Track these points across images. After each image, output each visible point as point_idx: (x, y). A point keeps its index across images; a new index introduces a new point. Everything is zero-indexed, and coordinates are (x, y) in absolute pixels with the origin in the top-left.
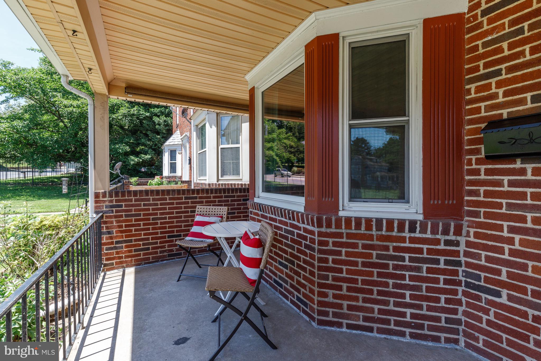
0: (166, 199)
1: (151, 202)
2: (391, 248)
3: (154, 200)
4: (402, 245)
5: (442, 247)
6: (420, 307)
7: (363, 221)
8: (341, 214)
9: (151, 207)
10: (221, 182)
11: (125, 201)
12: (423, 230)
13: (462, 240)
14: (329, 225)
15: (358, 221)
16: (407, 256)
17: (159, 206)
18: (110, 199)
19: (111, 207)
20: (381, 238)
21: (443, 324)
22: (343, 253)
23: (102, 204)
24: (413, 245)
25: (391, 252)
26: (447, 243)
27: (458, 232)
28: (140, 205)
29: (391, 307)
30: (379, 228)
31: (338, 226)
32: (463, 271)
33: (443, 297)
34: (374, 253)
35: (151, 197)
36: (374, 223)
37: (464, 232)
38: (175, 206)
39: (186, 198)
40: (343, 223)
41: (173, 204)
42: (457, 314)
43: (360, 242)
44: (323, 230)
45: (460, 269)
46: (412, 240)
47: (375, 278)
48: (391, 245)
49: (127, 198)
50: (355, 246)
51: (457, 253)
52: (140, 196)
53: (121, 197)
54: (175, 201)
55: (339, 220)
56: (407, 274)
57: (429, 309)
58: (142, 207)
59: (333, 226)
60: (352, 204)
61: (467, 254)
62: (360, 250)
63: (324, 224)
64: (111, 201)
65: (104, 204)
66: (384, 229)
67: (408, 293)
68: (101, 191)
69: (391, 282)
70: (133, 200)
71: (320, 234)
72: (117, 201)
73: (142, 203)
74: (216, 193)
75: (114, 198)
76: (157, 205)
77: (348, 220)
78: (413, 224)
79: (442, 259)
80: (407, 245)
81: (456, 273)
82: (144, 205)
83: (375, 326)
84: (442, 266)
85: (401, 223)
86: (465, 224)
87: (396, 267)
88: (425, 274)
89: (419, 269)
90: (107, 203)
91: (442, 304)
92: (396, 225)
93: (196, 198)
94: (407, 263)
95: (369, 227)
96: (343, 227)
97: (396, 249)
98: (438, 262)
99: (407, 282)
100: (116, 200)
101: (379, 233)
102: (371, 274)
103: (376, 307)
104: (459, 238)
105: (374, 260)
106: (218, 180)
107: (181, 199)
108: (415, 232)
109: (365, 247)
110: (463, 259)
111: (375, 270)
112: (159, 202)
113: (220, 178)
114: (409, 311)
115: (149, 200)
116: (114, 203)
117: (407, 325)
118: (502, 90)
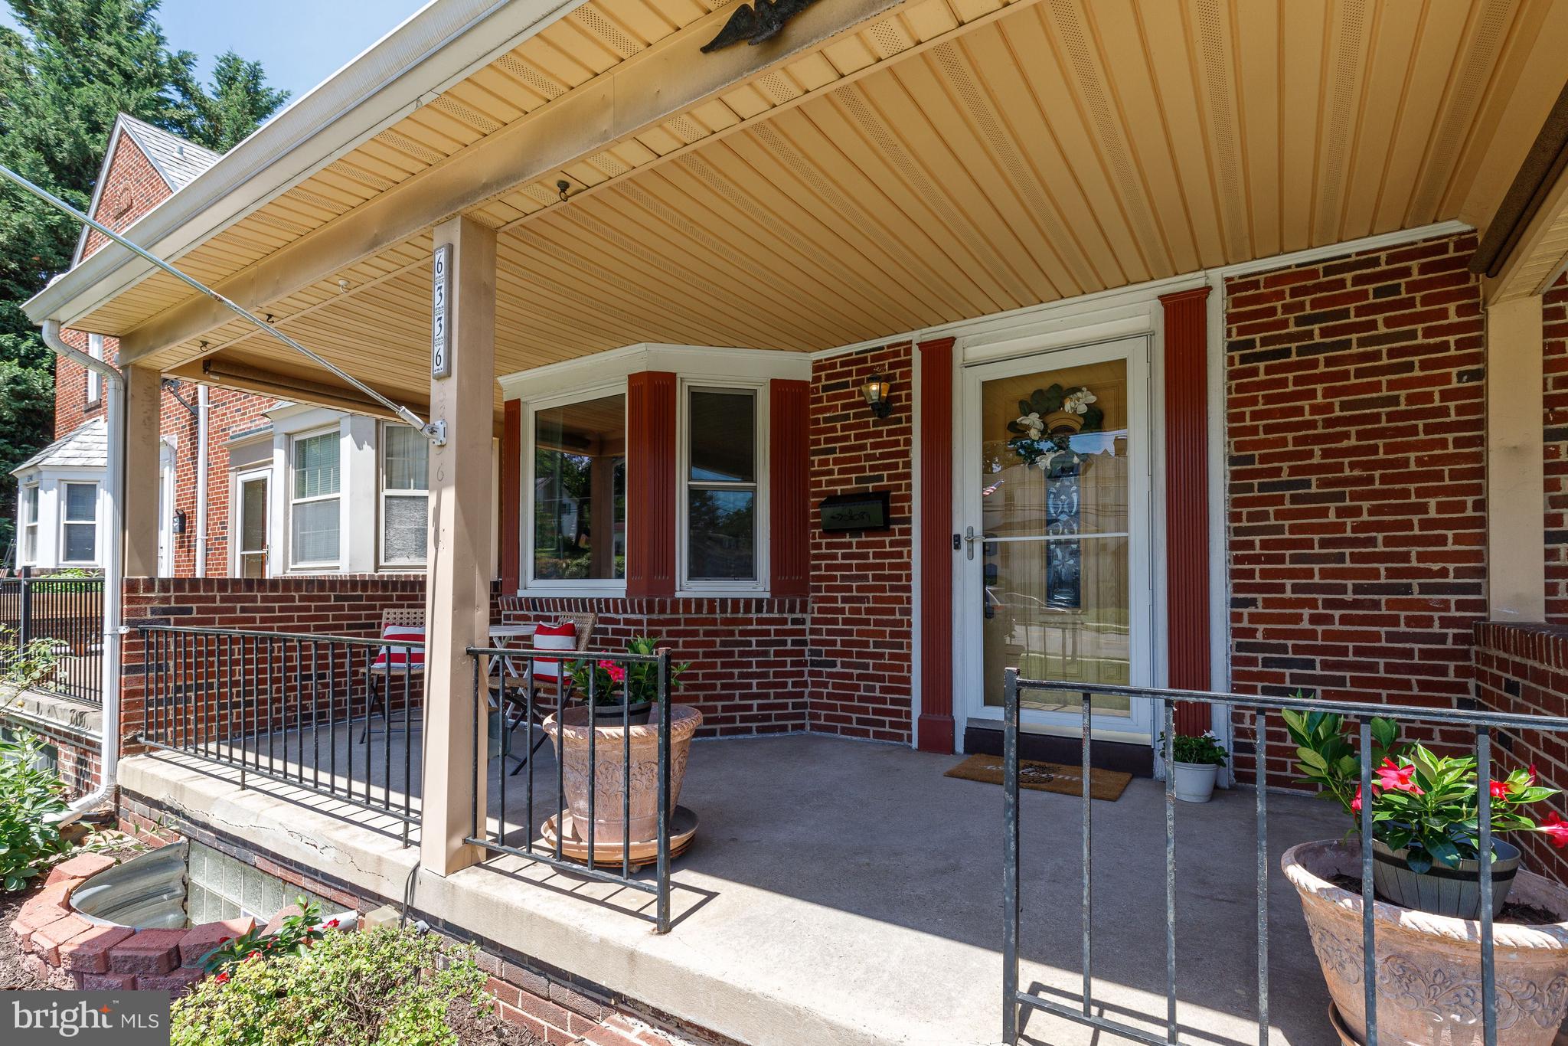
0: (293, 599)
1: (259, 604)
2: (737, 632)
3: (265, 599)
4: (749, 627)
5: (789, 626)
6: (767, 696)
7: (705, 602)
8: (678, 595)
9: (258, 615)
10: (386, 573)
11: (199, 599)
12: (770, 610)
13: (808, 617)
14: (662, 611)
15: (699, 602)
16: (754, 639)
17: (277, 614)
18: (162, 594)
19: (166, 611)
20: (725, 622)
21: (790, 710)
22: (681, 644)
23: (143, 606)
24: (759, 627)
25: (737, 638)
26: (795, 621)
27: (803, 610)
28: (233, 610)
29: (737, 701)
30: (724, 610)
31: (675, 610)
32: (809, 650)
33: (790, 681)
34: (718, 640)
35: (259, 594)
36: (717, 604)
37: (809, 608)
38: (313, 613)
39: (337, 598)
40: (681, 606)
41: (308, 608)
42: (802, 697)
43: (701, 629)
44: (655, 616)
45: (806, 649)
46: (760, 621)
47: (719, 670)
48: (737, 629)
49: (202, 593)
50: (695, 633)
51: (802, 632)
52: (233, 591)
53: (190, 591)
54: (313, 604)
55: (675, 603)
56: (754, 660)
57: (777, 696)
58: (238, 614)
59: (668, 611)
60: (692, 583)
61: (813, 632)
62: (701, 638)
63: (657, 609)
64: (167, 600)
65: (148, 606)
66: (729, 610)
67: (754, 682)
68: (141, 577)
69: (736, 671)
70: (218, 598)
71: (650, 622)
72: (178, 600)
73: (239, 606)
74: (403, 590)
75: (172, 593)
76: (272, 610)
77: (687, 602)
78: (760, 602)
79: (789, 639)
80: (754, 627)
81: (802, 653)
82: (243, 610)
83: (718, 727)
84: (789, 647)
85: (748, 602)
86: (810, 600)
87: (742, 654)
88: (772, 658)
89: (766, 653)
90: (156, 604)
91: (790, 688)
92: (742, 605)
93: (360, 598)
94: (754, 648)
95: (712, 610)
96: (681, 611)
97: (742, 633)
98: (784, 643)
99: (754, 669)
100: (177, 598)
101: (724, 616)
102: (713, 665)
103: (720, 704)
104: (805, 616)
105: (718, 648)
106: (377, 567)
107: (328, 599)
108: (761, 612)
109: (707, 633)
110: (808, 637)
111: (719, 661)
112: (277, 605)
113: (382, 562)
114: (755, 703)
115: (254, 599)
116: (173, 604)
117: (754, 718)
118: (836, 468)
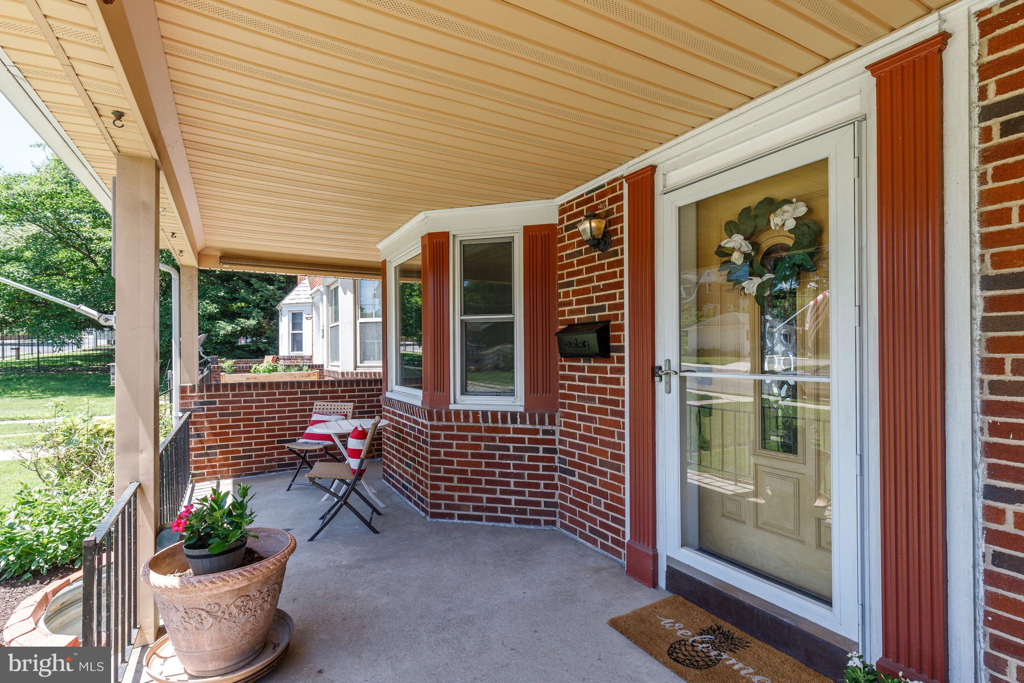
0: (275, 394)
1: (254, 398)
2: (497, 439)
3: (257, 395)
4: (507, 435)
5: (540, 436)
6: (522, 493)
7: (471, 414)
8: (452, 407)
9: (254, 405)
10: (359, 370)
11: (220, 396)
12: (523, 421)
13: (557, 429)
14: (440, 419)
15: (466, 413)
16: (511, 445)
17: (265, 403)
18: (199, 394)
19: (202, 404)
20: (489, 430)
21: (543, 508)
22: (454, 446)
23: (189, 401)
24: (516, 436)
25: (498, 443)
26: (546, 432)
27: (552, 422)
28: (239, 402)
29: (498, 496)
30: (485, 420)
31: (448, 419)
32: (559, 458)
33: (542, 483)
34: (483, 444)
35: (254, 392)
36: (480, 415)
37: (557, 422)
38: (287, 402)
39: (302, 393)
40: (453, 416)
41: (284, 400)
42: (553, 498)
43: (470, 434)
44: (435, 423)
45: (556, 456)
46: (516, 431)
47: (483, 468)
48: (497, 436)
49: (221, 393)
50: (465, 438)
51: (552, 442)
52: (239, 391)
53: (215, 392)
54: (287, 397)
55: (448, 413)
56: (511, 462)
57: (531, 494)
58: (242, 404)
59: (444, 419)
60: (464, 398)
61: (562, 442)
62: (470, 442)
63: (435, 418)
64: (202, 397)
65: (192, 401)
66: (490, 420)
67: (512, 481)
68: (188, 385)
69: (497, 471)
70: (231, 395)
71: (433, 427)
72: (208, 397)
73: (242, 399)
74: (345, 385)
75: (205, 393)
76: (262, 401)
77: (457, 413)
78: (514, 415)
79: (541, 447)
80: (511, 435)
81: (552, 460)
82: (245, 401)
83: (484, 514)
84: (541, 454)
85: (504, 415)
86: (558, 415)
87: (502, 457)
88: (526, 462)
89: (521, 458)
90: (196, 400)
91: (542, 489)
92: (499, 417)
93: (317, 392)
94: (511, 452)
95: (476, 420)
96: (453, 420)
97: (502, 440)
98: (537, 450)
99: (512, 470)
100: (207, 395)
101: (487, 425)
102: (479, 464)
103: (485, 496)
104: (554, 428)
105: (483, 451)
106: (356, 367)
107: (296, 393)
108: (516, 423)
109: (474, 438)
110: (558, 447)
111: (483, 461)
112: (265, 398)
113: (359, 364)
114: (513, 498)
115: (251, 395)
116: (205, 400)
117: (512, 511)
118: (574, 299)
